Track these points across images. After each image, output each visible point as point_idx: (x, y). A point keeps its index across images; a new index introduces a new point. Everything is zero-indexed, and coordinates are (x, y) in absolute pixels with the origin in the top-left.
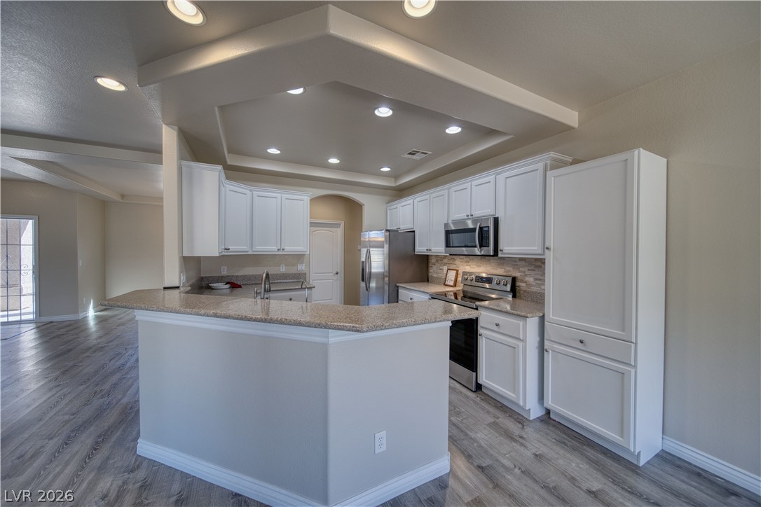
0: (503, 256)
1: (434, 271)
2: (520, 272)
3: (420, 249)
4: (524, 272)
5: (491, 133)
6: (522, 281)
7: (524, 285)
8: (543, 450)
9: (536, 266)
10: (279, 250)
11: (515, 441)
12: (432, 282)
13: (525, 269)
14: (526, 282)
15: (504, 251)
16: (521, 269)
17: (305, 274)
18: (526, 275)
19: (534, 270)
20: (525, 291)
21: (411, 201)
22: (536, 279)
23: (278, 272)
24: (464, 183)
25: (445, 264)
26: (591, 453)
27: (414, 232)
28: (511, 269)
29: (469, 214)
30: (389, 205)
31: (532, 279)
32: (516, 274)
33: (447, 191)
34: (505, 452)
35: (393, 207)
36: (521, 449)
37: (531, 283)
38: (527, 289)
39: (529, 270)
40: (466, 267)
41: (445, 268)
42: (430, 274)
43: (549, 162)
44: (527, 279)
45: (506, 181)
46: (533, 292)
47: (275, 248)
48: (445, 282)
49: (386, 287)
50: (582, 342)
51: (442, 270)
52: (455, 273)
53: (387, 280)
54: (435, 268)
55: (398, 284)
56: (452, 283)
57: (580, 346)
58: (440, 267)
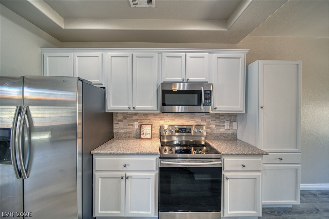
1: (119, 127)
2: (206, 122)
3: (111, 106)
4: (209, 122)
9: (216, 118)
12: (118, 138)
13: (209, 120)
14: (210, 128)
15: (217, 109)
16: (206, 120)
18: (210, 124)
19: (215, 120)
20: (210, 134)
21: (100, 54)
22: (216, 126)
25: (137, 120)
28: (200, 120)
31: (214, 126)
33: (157, 54)
35: (58, 54)
37: (213, 128)
39: (212, 120)
40: (161, 122)
41: (136, 125)
42: (115, 131)
45: (218, 60)
46: (215, 134)
48: (139, 136)
49: (79, 159)
50: (281, 159)
51: (133, 125)
52: (149, 127)
53: (79, 149)
54: (121, 124)
55: (92, 152)
56: (149, 136)
57: (279, 161)
58: (130, 123)
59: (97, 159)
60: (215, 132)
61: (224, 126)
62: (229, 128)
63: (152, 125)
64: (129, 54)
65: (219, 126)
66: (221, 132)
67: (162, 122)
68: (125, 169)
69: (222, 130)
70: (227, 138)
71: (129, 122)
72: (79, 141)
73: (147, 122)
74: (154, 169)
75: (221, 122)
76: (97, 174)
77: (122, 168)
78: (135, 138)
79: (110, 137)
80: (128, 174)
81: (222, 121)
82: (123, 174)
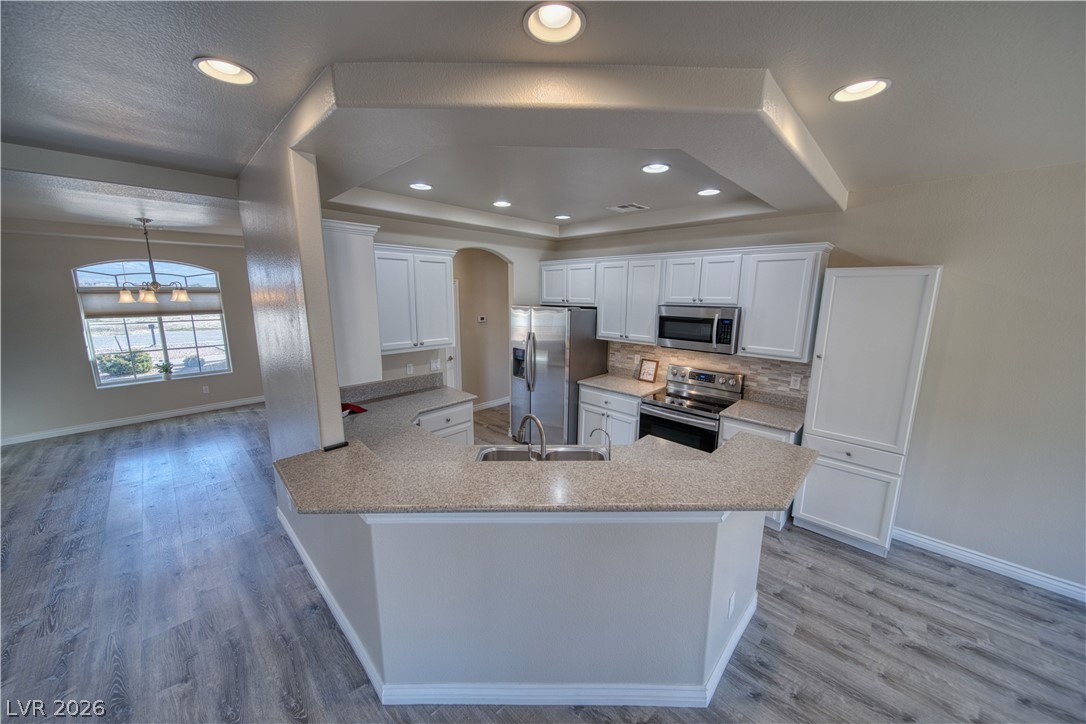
0: (743, 354)
1: (615, 360)
2: (750, 370)
3: (603, 333)
4: (757, 371)
5: (748, 198)
6: (752, 380)
7: (755, 384)
8: (811, 562)
10: (416, 345)
11: (784, 558)
12: (613, 374)
13: (758, 367)
14: (757, 381)
15: (747, 350)
16: (752, 367)
17: (441, 374)
18: (759, 374)
19: (769, 369)
20: (755, 392)
21: (592, 265)
22: (770, 379)
23: (403, 377)
24: (691, 256)
25: (638, 352)
26: (847, 554)
27: (596, 308)
28: (739, 365)
29: (696, 298)
30: (543, 263)
31: (766, 379)
32: (747, 372)
33: (660, 261)
34: (785, 573)
35: (553, 268)
36: (794, 565)
37: (764, 383)
38: (758, 389)
41: (637, 358)
42: (610, 363)
43: (821, 253)
44: (759, 378)
45: (757, 265)
46: (765, 394)
47: (409, 343)
48: (638, 376)
49: (566, 386)
50: (849, 454)
51: (632, 359)
52: (654, 365)
53: (567, 377)
54: (618, 356)
55: (579, 382)
56: (651, 378)
57: (845, 458)
58: (630, 356)
59: (583, 390)
60: (767, 390)
61: (789, 383)
62: (798, 388)
63: (658, 362)
64: (624, 263)
65: (776, 380)
66: (780, 393)
67: (674, 360)
68: (605, 406)
69: (783, 389)
70: (792, 405)
71: (628, 353)
72: (567, 369)
73: (652, 357)
74: (635, 414)
75: (782, 374)
76: (581, 405)
77: (603, 405)
78: (634, 377)
79: (603, 370)
80: (609, 413)
81: (784, 371)
82: (605, 411)
